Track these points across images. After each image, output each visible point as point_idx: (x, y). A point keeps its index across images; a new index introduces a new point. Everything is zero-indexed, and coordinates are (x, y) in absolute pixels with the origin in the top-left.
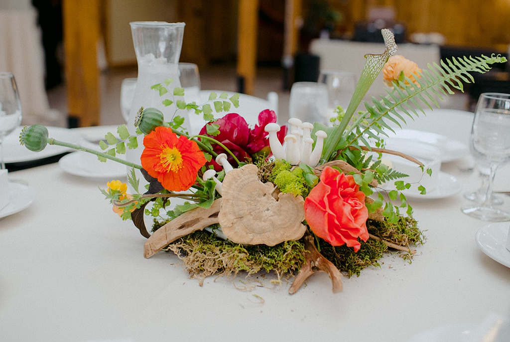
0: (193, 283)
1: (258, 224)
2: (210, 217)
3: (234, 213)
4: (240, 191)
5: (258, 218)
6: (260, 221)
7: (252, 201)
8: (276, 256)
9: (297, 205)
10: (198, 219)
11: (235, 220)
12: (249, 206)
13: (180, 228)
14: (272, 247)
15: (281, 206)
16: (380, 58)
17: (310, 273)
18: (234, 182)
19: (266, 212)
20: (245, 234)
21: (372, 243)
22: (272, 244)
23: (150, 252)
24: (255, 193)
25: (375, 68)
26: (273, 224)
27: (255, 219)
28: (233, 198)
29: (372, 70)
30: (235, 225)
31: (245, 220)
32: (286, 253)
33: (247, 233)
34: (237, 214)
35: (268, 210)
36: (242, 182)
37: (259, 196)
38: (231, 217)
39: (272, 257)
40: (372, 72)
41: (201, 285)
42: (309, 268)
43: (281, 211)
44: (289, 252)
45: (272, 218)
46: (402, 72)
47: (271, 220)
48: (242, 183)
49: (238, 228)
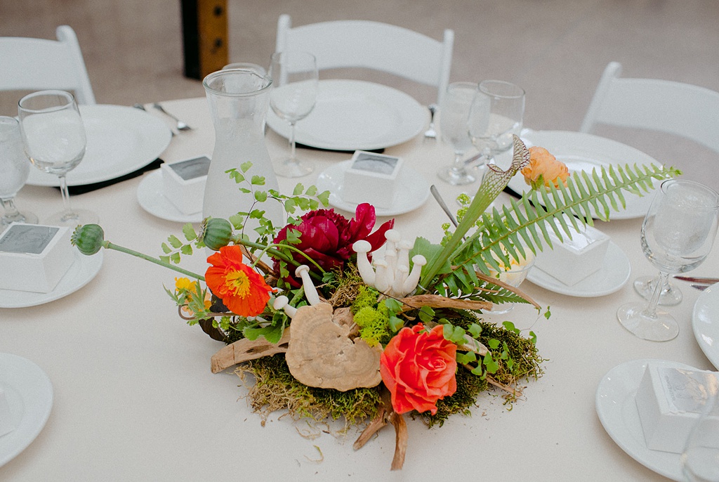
0: (256, 418)
1: (330, 369)
2: (280, 346)
3: (303, 354)
4: (311, 332)
5: (330, 361)
6: (332, 364)
7: (324, 343)
8: (346, 404)
9: (374, 353)
10: (267, 346)
11: (303, 362)
12: (320, 349)
13: (249, 351)
14: (343, 393)
15: (356, 351)
16: (503, 176)
17: (382, 425)
18: (305, 321)
19: (339, 355)
20: (313, 377)
21: (470, 380)
22: (343, 388)
23: (217, 369)
24: (328, 335)
25: (495, 187)
26: (345, 369)
27: (326, 362)
28: (303, 338)
29: (491, 189)
30: (303, 367)
31: (314, 363)
32: (357, 403)
33: (315, 377)
34: (306, 356)
35: (342, 353)
36: (313, 322)
37: (333, 337)
38: (300, 359)
39: (342, 404)
40: (490, 192)
41: (263, 424)
42: (381, 420)
43: (356, 356)
44: (360, 402)
45: (345, 363)
46: (540, 176)
47: (343, 365)
48: (314, 324)
49: (306, 370)
